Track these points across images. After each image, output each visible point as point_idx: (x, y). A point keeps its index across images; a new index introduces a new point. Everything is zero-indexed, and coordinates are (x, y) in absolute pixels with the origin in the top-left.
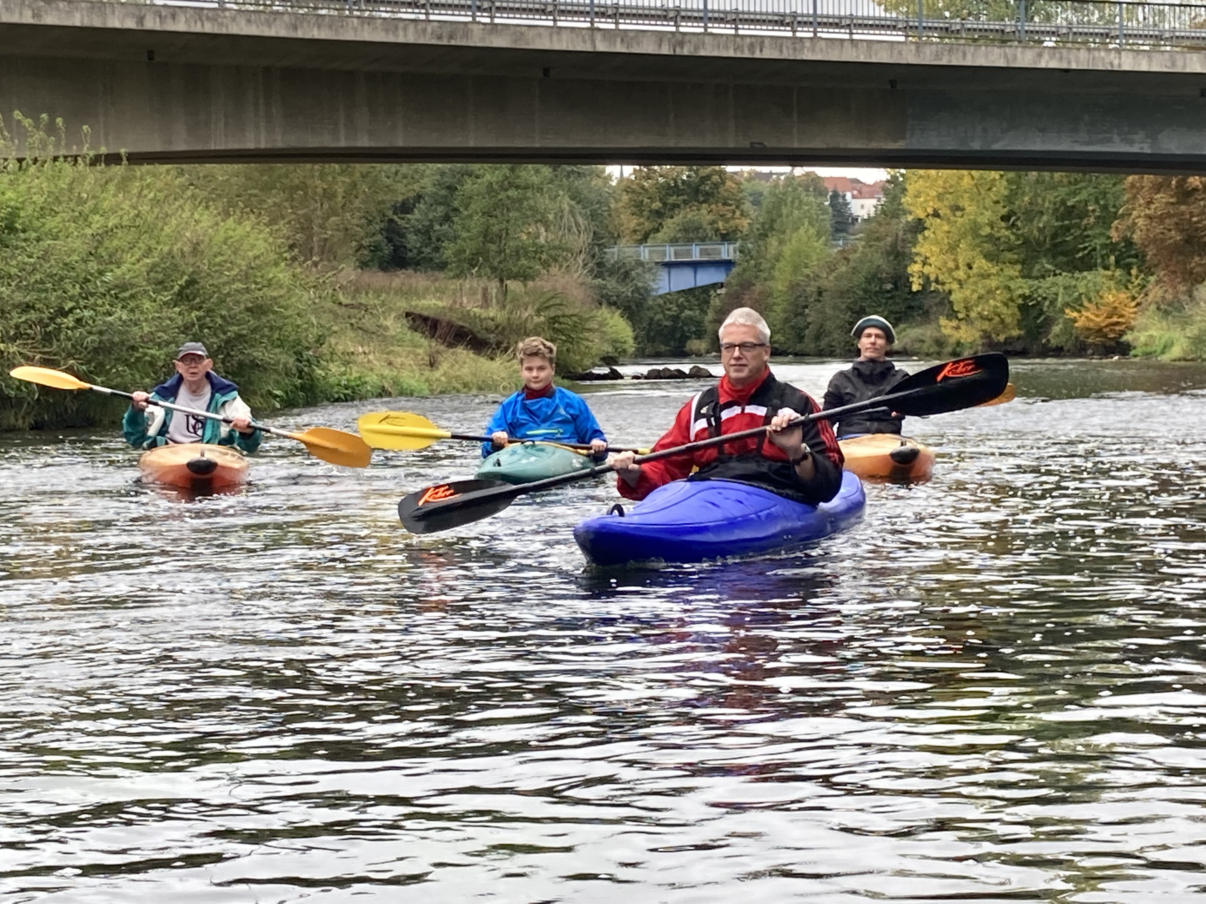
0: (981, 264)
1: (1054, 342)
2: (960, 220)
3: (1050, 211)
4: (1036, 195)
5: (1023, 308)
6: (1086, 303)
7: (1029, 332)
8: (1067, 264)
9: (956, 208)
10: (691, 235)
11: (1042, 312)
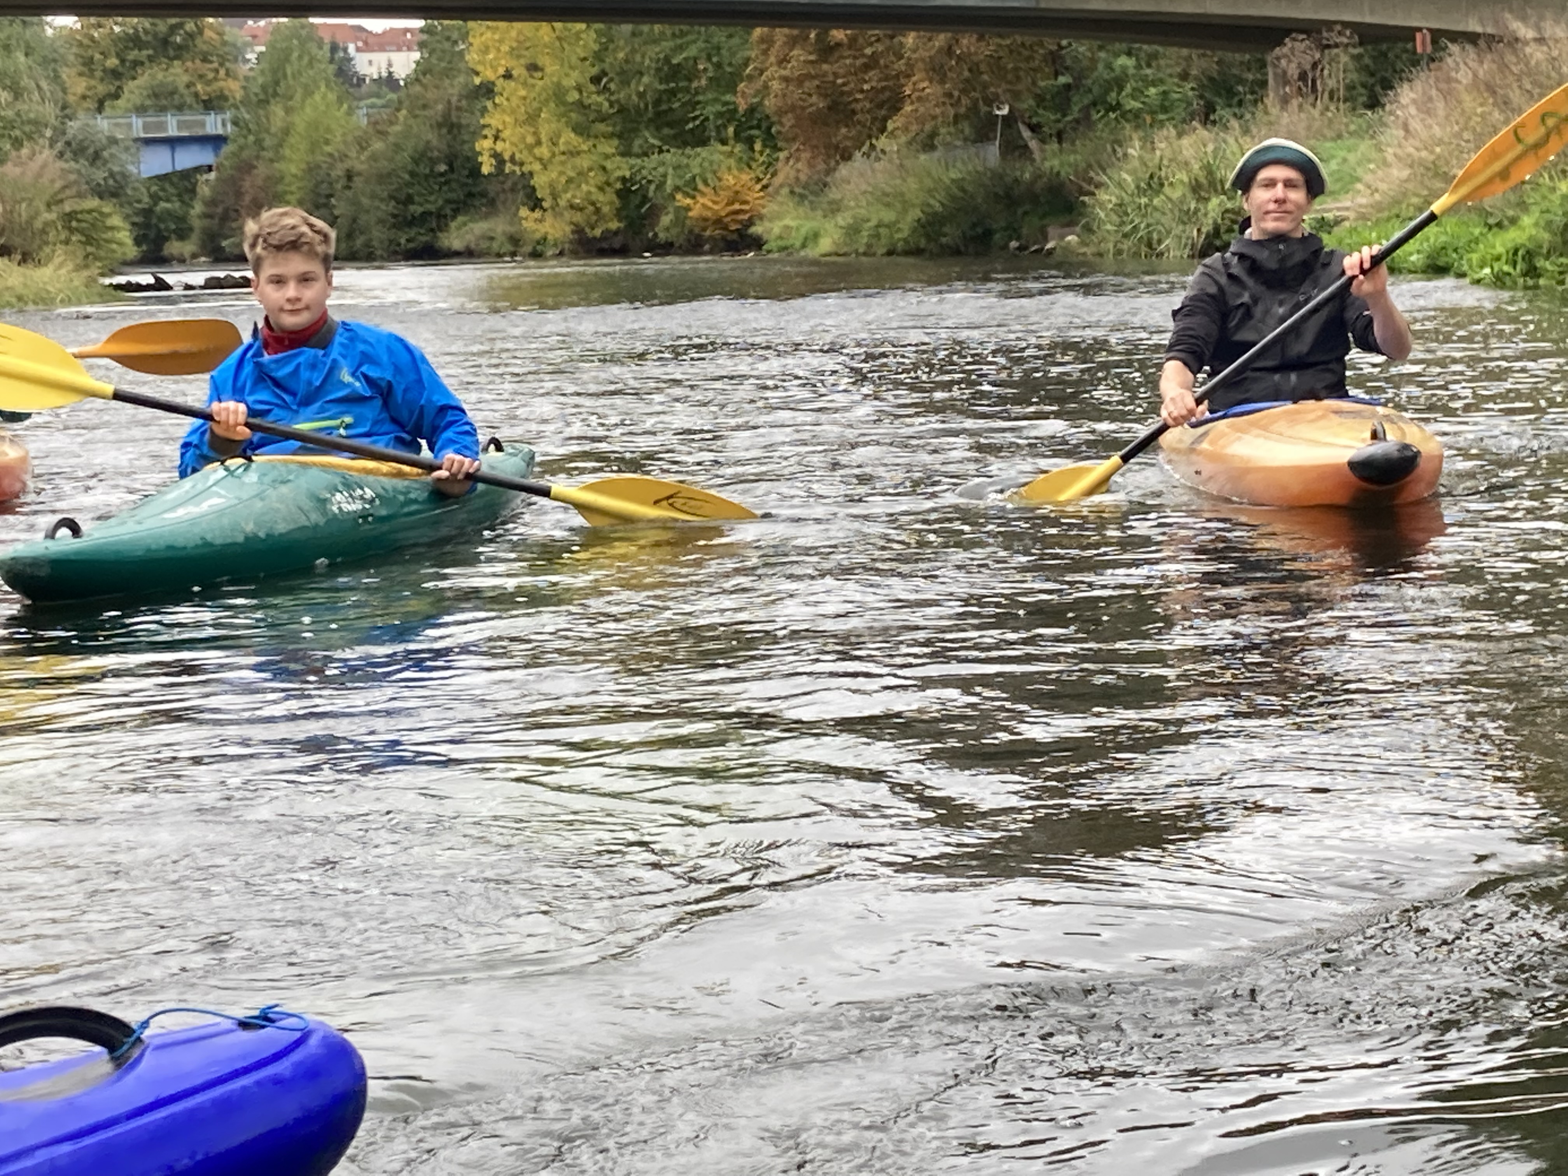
0: (569, 138)
1: (662, 236)
2: (540, 83)
3: (652, 72)
4: (633, 51)
5: (624, 194)
6: (701, 186)
7: (630, 225)
8: (675, 137)
9: (533, 67)
10: (164, 102)
11: (645, 199)
